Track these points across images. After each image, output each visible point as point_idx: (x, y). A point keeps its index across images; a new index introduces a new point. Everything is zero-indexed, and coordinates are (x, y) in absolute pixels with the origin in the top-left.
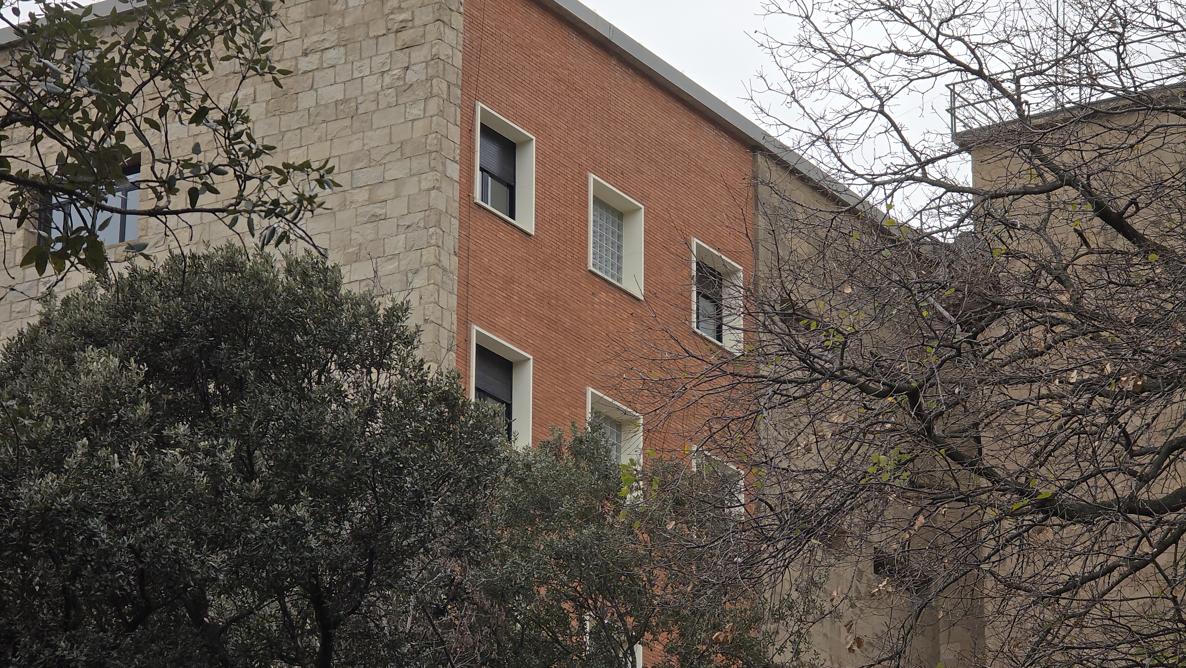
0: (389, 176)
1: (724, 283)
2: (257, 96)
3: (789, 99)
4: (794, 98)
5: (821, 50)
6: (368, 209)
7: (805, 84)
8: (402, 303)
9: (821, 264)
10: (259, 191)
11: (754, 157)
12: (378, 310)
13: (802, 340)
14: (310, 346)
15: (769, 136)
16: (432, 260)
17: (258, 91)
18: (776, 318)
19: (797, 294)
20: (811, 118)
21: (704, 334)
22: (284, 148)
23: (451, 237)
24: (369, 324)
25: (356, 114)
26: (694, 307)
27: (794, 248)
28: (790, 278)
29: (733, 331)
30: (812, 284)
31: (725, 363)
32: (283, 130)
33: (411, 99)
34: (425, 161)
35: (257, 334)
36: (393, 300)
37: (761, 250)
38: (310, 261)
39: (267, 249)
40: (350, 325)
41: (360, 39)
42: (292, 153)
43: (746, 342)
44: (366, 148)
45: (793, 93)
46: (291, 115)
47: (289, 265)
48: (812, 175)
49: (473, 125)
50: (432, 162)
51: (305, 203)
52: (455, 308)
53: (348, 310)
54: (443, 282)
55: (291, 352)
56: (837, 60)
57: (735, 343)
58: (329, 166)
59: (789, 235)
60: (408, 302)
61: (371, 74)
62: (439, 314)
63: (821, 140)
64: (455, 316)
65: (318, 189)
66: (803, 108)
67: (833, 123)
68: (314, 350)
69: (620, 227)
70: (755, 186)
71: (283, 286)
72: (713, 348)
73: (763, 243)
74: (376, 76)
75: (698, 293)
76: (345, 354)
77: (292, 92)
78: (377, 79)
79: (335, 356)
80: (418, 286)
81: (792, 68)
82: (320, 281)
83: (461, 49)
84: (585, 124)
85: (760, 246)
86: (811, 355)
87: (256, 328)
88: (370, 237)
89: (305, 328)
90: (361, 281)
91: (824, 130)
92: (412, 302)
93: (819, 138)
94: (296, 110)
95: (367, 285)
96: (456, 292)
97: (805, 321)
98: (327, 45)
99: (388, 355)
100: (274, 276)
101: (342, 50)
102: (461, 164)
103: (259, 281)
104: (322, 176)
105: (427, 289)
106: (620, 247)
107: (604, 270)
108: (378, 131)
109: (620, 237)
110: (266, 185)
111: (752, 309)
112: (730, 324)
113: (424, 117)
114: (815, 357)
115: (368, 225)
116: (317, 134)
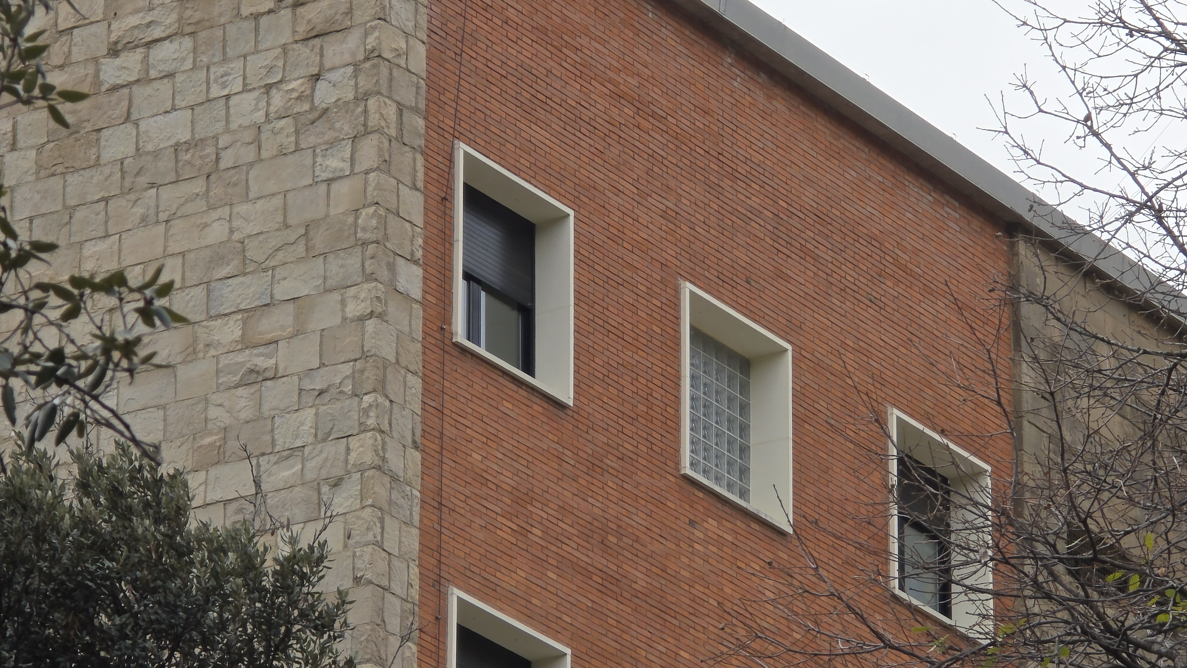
0: (281, 291)
1: (955, 499)
2: (20, 136)
3: (1081, 130)
4: (1091, 128)
5: (1144, 33)
6: (240, 358)
7: (1111, 100)
8: (311, 548)
9: (1147, 458)
10: (25, 331)
11: (1012, 246)
12: (263, 561)
13: (1110, 612)
14: (126, 637)
15: (1041, 203)
16: (369, 458)
17: (20, 127)
18: (1060, 569)
19: (1101, 521)
20: (1125, 168)
21: (915, 602)
22: (73, 239)
23: (407, 413)
24: (243, 591)
25: (217, 169)
26: (894, 548)
27: (1094, 426)
28: (1086, 488)
29: (973, 596)
30: (1130, 499)
31: (957, 660)
32: (72, 202)
33: (327, 138)
34: (354, 261)
35: (20, 612)
36: (293, 541)
37: (1028, 431)
38: (126, 466)
39: (39, 446)
40: (207, 593)
41: (223, 20)
42: (90, 249)
43: (999, 617)
44: (236, 236)
45: (1088, 118)
46: (87, 173)
47: (85, 473)
48: (1129, 281)
49: (450, 188)
50: (368, 263)
51: (116, 355)
52: (415, 554)
53: (202, 562)
54: (390, 502)
55: (88, 648)
56: (1173, 51)
57: (976, 619)
58: (163, 279)
59: (1084, 403)
60: (322, 545)
61: (246, 89)
62: (382, 566)
63: (1146, 211)
64: (415, 571)
65: (141, 328)
66: (1108, 147)
67: (1169, 177)
68: (134, 645)
69: (745, 389)
70: (1015, 305)
71: (73, 516)
72: (933, 629)
73: (1031, 417)
74: (256, 94)
75: (902, 521)
76: (197, 651)
77: (89, 127)
78: (258, 100)
79: (177, 655)
80: (341, 510)
81: (1086, 69)
82: (147, 505)
83: (425, 38)
84: (672, 184)
85: (1025, 423)
86: (1130, 641)
87: (19, 601)
88: (244, 415)
89: (116, 600)
90: (226, 502)
91: (1151, 189)
92: (330, 545)
93: (1141, 207)
94: (97, 164)
95: (240, 510)
96: (416, 522)
97: (1118, 575)
98: (157, 33)
99: (284, 651)
100: (55, 497)
101: (187, 43)
102: (425, 265)
103: (25, 507)
104: (149, 302)
105: (359, 518)
106: (744, 429)
107: (712, 475)
108: (260, 203)
109: (744, 408)
110: (38, 319)
111: (1012, 550)
112: (967, 582)
113: (352, 173)
114: (1138, 646)
115: (241, 391)
116: (139, 211)
